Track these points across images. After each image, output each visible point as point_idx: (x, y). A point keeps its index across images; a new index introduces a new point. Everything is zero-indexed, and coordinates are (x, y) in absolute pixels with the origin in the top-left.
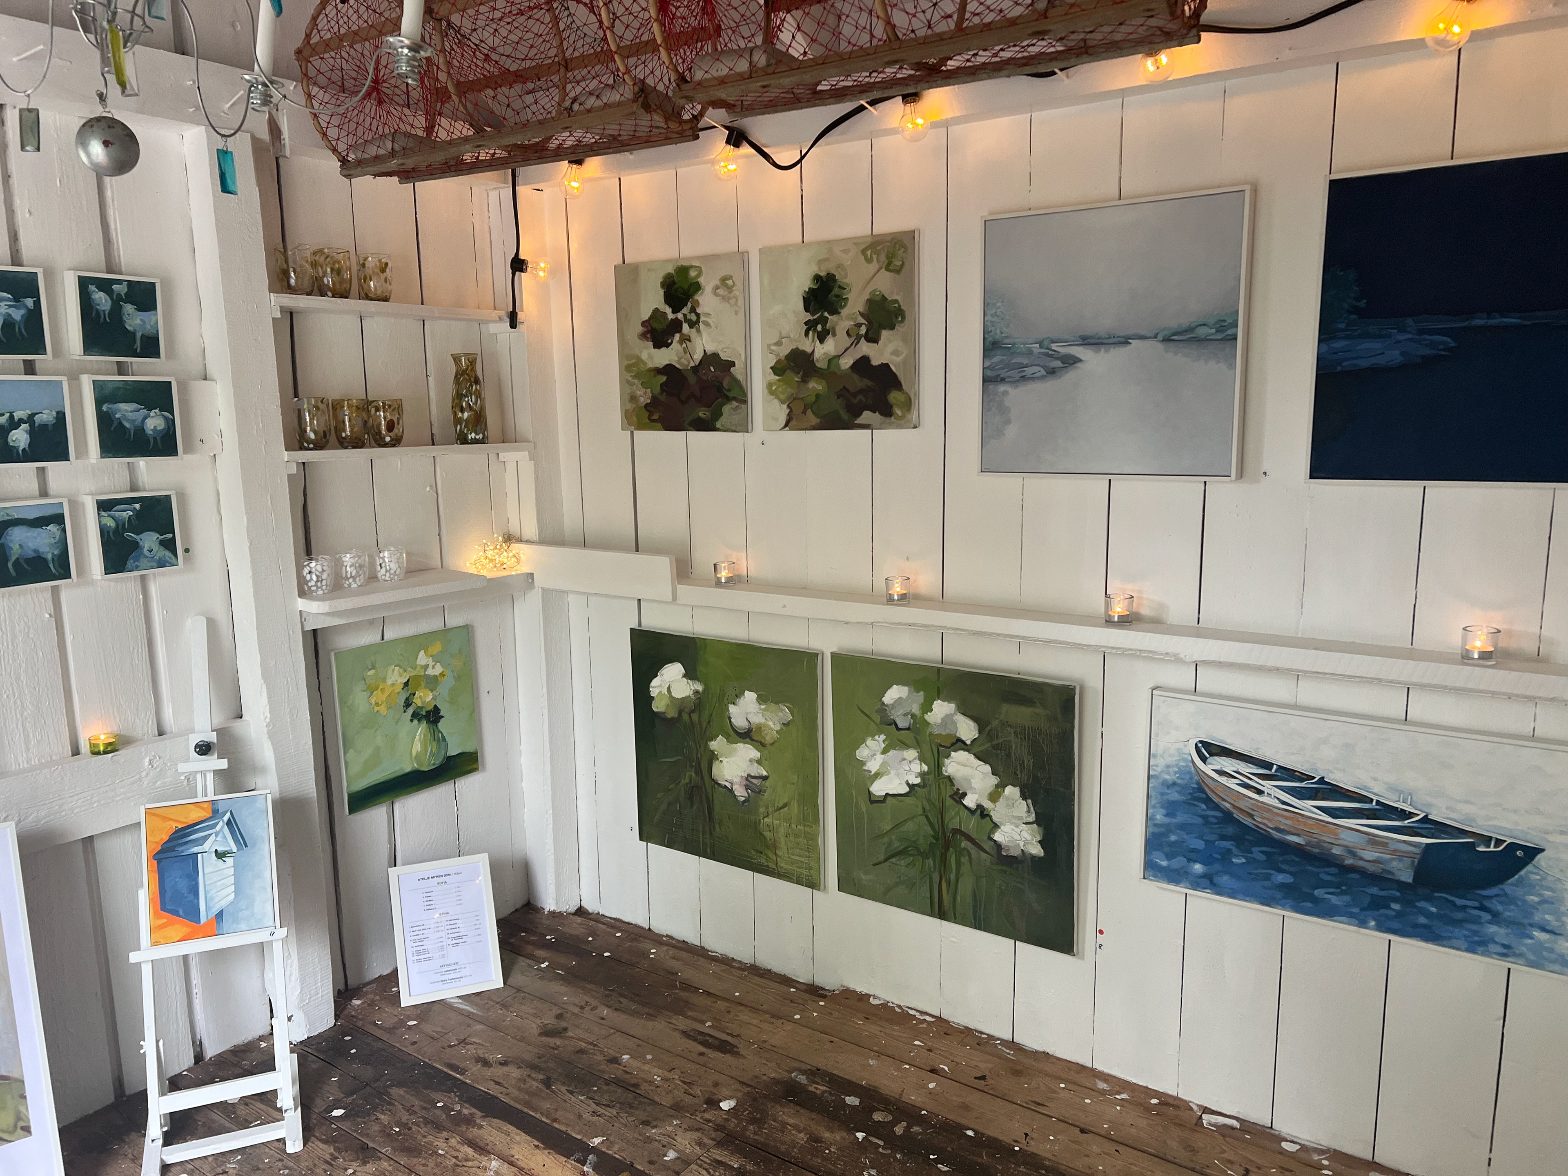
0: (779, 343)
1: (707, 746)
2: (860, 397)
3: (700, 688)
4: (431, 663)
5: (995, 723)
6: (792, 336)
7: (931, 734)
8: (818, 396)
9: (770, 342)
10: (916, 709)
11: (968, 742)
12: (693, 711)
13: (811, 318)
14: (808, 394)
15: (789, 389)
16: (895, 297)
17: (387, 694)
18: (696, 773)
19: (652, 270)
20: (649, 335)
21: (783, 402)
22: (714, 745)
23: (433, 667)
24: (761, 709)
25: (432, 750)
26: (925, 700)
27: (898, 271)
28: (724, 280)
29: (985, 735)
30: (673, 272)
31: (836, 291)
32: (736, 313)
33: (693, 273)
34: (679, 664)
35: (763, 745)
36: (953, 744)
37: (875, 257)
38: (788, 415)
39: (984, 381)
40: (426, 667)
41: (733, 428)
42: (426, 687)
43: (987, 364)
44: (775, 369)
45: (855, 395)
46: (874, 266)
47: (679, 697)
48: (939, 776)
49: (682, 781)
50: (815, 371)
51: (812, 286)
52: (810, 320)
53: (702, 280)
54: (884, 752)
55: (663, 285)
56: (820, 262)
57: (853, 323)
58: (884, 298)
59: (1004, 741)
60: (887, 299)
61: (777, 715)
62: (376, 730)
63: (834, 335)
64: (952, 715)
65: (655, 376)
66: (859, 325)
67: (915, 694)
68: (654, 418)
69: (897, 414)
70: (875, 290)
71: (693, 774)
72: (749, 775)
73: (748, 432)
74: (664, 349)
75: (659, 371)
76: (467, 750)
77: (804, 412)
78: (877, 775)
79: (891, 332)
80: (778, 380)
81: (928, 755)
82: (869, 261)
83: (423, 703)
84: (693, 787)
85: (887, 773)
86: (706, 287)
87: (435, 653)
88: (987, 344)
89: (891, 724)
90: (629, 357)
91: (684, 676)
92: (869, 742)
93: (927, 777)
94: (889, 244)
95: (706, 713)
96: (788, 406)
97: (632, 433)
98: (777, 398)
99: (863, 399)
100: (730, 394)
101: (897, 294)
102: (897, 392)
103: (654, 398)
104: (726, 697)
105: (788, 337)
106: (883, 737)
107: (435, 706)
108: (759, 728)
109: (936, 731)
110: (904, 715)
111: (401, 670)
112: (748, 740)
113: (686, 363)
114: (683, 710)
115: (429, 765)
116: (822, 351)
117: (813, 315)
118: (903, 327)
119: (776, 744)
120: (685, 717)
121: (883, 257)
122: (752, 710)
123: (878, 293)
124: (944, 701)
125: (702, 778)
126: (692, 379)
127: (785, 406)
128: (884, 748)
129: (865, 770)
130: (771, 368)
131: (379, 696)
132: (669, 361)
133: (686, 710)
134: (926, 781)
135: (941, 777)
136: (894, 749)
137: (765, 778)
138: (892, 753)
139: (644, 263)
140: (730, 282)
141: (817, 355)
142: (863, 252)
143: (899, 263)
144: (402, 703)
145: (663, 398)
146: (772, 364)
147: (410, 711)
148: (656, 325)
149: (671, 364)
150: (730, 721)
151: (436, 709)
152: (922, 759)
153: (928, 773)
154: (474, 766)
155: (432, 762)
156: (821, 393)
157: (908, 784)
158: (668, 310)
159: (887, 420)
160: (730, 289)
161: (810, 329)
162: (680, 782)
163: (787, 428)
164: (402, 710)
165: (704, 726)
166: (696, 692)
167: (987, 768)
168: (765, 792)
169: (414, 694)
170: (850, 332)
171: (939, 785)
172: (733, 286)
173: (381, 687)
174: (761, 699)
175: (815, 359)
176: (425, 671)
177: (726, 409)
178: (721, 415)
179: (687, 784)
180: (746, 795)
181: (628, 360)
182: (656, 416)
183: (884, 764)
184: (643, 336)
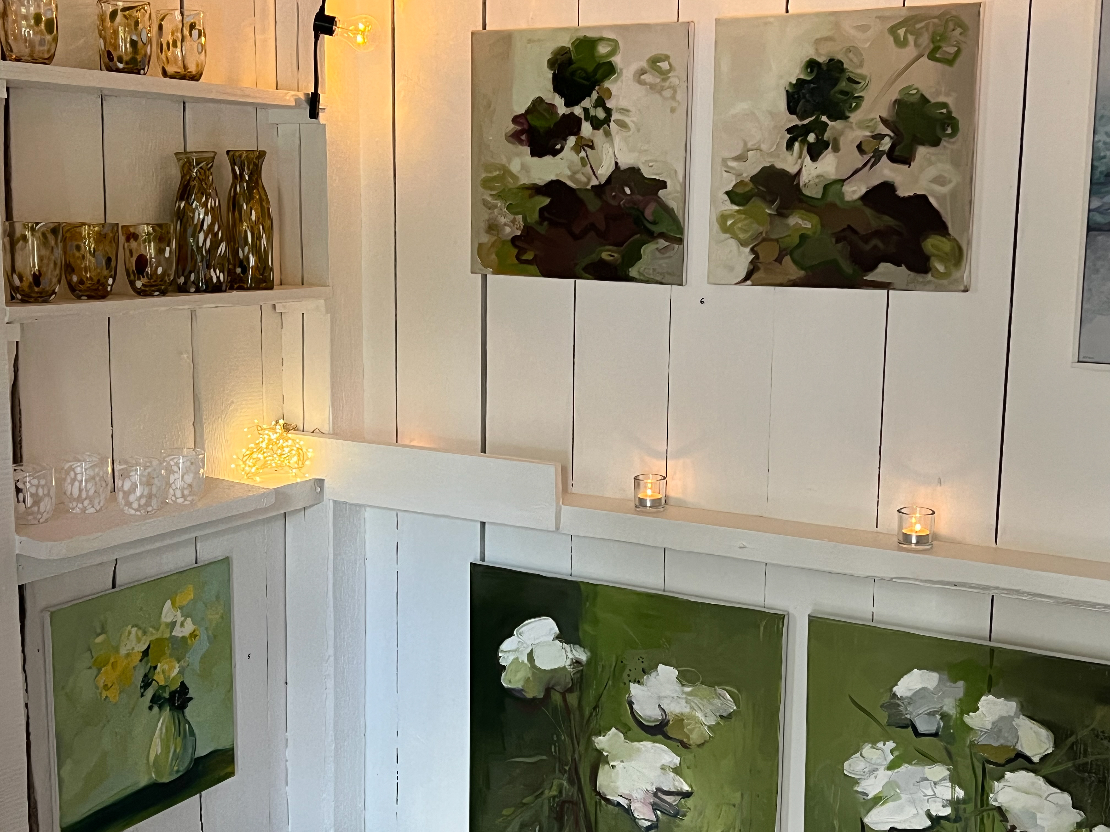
0: (741, 158)
1: (590, 742)
2: (876, 242)
3: (583, 656)
4: (180, 619)
5: (1083, 733)
6: (764, 147)
7: (972, 744)
8: (803, 237)
9: (727, 155)
10: (950, 707)
11: (1036, 759)
12: (570, 690)
13: (799, 123)
14: (789, 233)
15: (755, 226)
16: (942, 99)
17: (119, 669)
18: (571, 782)
19: (534, 41)
20: (523, 137)
21: (743, 243)
22: (601, 742)
23: (182, 625)
24: (684, 693)
25: (175, 751)
26: (967, 693)
27: (950, 62)
28: (654, 61)
29: (1064, 751)
30: (570, 46)
31: (843, 85)
32: (673, 110)
33: (603, 49)
34: (550, 620)
35: (685, 745)
36: (1009, 761)
37: (911, 38)
38: (751, 262)
39: (1089, 229)
40: (173, 624)
41: (659, 279)
42: (171, 656)
43: (1096, 203)
44: (732, 195)
45: (866, 239)
46: (910, 51)
47: (548, 668)
48: (982, 806)
49: (547, 792)
50: (801, 201)
51: (802, 77)
52: (796, 126)
53: (617, 60)
54: (891, 767)
55: (551, 64)
56: (818, 42)
57: (869, 134)
58: (924, 100)
59: (1097, 760)
60: (928, 101)
61: (711, 703)
62: (103, 728)
63: (836, 149)
64: (1011, 719)
65: (531, 196)
66: (880, 137)
67: (949, 684)
68: (525, 257)
69: (937, 270)
70: (909, 87)
71: (565, 783)
72: (659, 789)
73: (682, 285)
74: (548, 159)
75: (537, 190)
76: (220, 748)
77: (779, 260)
78: (877, 800)
79: (932, 150)
80: (738, 211)
81: (967, 775)
82: (902, 44)
83: (166, 682)
84: (564, 802)
85: (896, 797)
86: (624, 71)
87: (185, 603)
88: (1097, 175)
89: (906, 727)
90: (488, 167)
91: (557, 637)
92: (867, 750)
93: (962, 806)
94: (936, 20)
95: (591, 694)
96: (752, 250)
97: (484, 278)
98: (735, 236)
99: (881, 245)
100: (656, 229)
101: (948, 95)
102: (939, 238)
103: (528, 229)
104: (627, 671)
105: (758, 149)
106: (891, 745)
107: (183, 684)
108: (680, 720)
109: (982, 740)
110: (929, 714)
111: (140, 633)
112: (660, 737)
113: (584, 179)
114: (552, 688)
115: (171, 774)
116: (815, 173)
117: (801, 118)
118: (953, 143)
119: (706, 744)
120: (556, 697)
121: (925, 40)
122: (668, 693)
123: (914, 92)
124: (998, 696)
125: (580, 790)
126: (593, 205)
127: (748, 250)
128: (892, 761)
129: (857, 792)
130: (727, 193)
131: (108, 676)
132: (557, 175)
133: (558, 688)
134: (961, 812)
135: (985, 807)
136: (910, 763)
137: (686, 795)
138: (905, 768)
139: (521, 32)
140: (664, 65)
141: (804, 178)
142: (893, 30)
143: (953, 50)
144: (139, 683)
145: (543, 229)
146: (729, 188)
147: (150, 693)
148: (536, 123)
149: (558, 181)
150: (632, 708)
151: (184, 688)
152: (955, 780)
153: (964, 801)
154: (229, 770)
155: (176, 768)
156: (809, 233)
157: (929, 815)
158: (559, 102)
159: (920, 278)
160: (664, 74)
161: (796, 140)
162: (542, 793)
163: (749, 282)
164: (139, 691)
165: (587, 713)
166: (577, 662)
167: (1066, 798)
168: (684, 815)
169: (155, 668)
170: (864, 147)
171: (982, 820)
172: (669, 71)
173: (112, 660)
174: (684, 678)
175: (802, 184)
176: (171, 632)
177: (648, 250)
178: (639, 258)
179: (554, 797)
180: (654, 818)
181: (487, 171)
182: (529, 256)
183: (890, 784)
184: (515, 137)
